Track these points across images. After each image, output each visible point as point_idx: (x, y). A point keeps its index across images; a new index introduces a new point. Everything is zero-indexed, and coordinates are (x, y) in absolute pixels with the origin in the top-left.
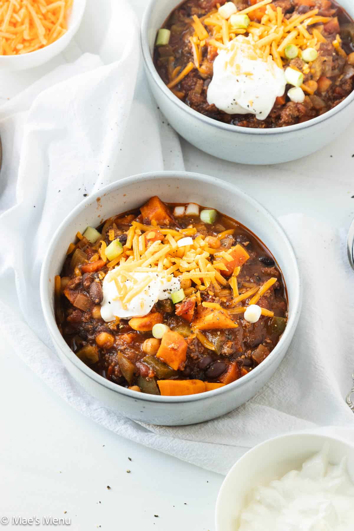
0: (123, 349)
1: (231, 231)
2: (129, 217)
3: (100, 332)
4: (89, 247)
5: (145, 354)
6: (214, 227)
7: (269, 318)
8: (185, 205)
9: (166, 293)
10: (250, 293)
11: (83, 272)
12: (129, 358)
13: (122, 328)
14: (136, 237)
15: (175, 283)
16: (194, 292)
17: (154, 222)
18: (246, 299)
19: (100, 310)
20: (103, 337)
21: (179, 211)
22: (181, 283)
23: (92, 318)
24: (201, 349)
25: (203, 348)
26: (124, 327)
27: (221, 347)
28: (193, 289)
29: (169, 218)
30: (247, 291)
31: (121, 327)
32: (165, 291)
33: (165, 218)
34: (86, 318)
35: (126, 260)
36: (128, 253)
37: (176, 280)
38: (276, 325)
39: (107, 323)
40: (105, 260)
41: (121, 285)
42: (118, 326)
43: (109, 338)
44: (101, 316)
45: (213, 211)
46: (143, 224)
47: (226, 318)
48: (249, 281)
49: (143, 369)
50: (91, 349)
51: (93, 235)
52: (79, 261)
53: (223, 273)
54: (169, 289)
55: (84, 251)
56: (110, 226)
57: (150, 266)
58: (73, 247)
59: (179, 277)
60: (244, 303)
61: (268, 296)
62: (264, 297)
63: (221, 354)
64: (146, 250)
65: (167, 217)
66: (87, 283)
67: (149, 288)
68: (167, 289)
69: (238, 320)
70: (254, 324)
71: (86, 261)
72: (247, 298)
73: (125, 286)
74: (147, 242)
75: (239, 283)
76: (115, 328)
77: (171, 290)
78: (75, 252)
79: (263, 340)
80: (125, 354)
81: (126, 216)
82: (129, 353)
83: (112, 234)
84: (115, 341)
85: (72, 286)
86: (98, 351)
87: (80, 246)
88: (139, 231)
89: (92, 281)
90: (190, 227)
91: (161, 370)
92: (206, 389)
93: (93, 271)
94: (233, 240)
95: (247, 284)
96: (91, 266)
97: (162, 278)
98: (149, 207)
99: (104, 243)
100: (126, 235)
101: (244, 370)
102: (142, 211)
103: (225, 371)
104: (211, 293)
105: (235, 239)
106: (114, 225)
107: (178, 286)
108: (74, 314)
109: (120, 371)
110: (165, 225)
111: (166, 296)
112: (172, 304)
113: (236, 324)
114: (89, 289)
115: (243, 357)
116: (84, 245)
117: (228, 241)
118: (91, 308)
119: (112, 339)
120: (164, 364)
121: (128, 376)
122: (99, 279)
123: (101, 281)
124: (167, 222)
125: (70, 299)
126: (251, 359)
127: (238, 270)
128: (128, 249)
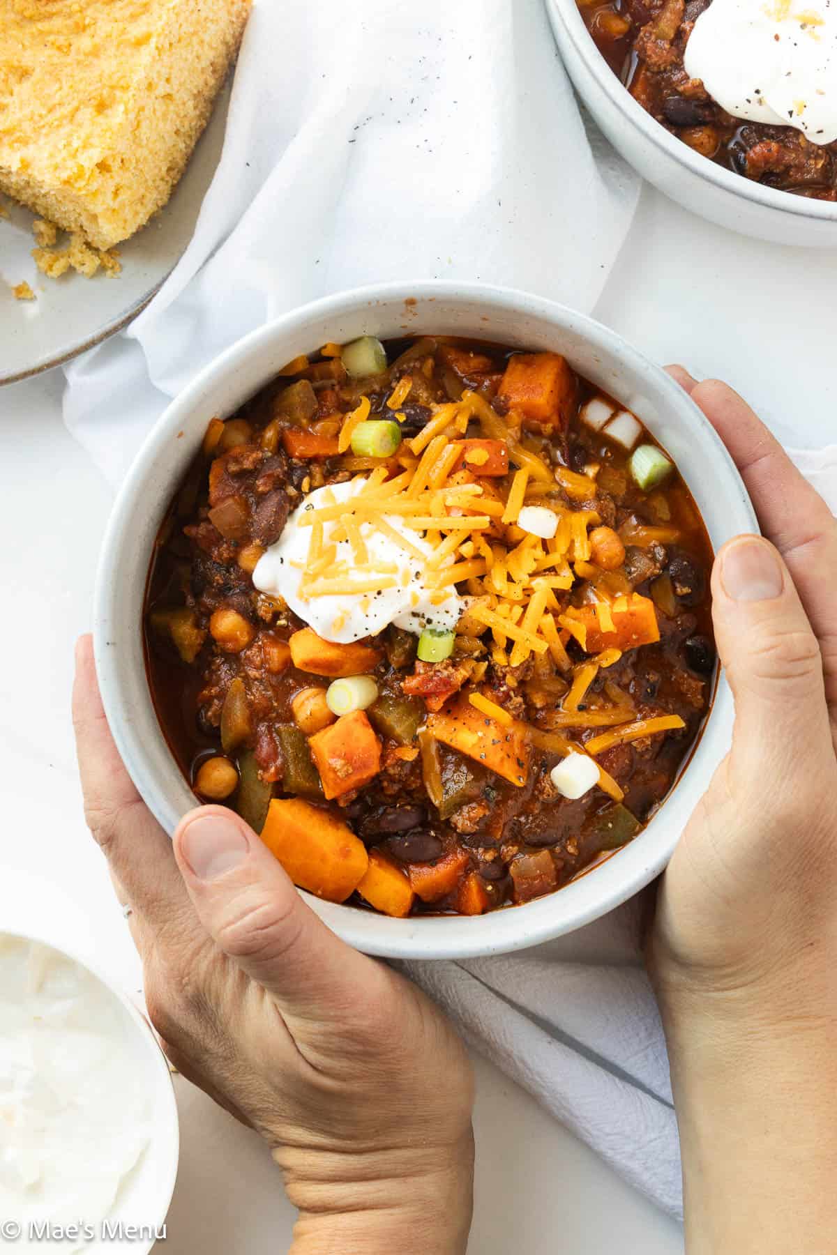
0: (252, 676)
1: (672, 536)
2: (476, 362)
3: (229, 606)
4: (337, 388)
5: (290, 717)
6: (644, 499)
7: (608, 798)
8: (618, 408)
9: (416, 621)
10: (602, 720)
11: (282, 445)
12: (250, 705)
13: (282, 626)
14: (442, 439)
15: (447, 612)
16: (476, 654)
17: (515, 417)
18: (587, 728)
19: (260, 557)
20: (228, 623)
21: (596, 414)
22: (463, 621)
23: (233, 562)
24: (414, 782)
25: (419, 781)
26: (288, 626)
27: (458, 807)
28: (477, 647)
29: (557, 423)
30: (602, 708)
31: (282, 622)
32: (415, 615)
33: (545, 421)
34: (220, 555)
35: (387, 479)
36: (405, 462)
37: (455, 602)
38: (610, 825)
39: (259, 593)
40: (341, 449)
41: (327, 543)
42: (276, 616)
43: (238, 633)
44: (253, 571)
45: (666, 463)
46: (490, 403)
47: (506, 757)
48: (625, 687)
49: (265, 747)
50: (185, 632)
51: (366, 360)
52: (289, 412)
53: (572, 646)
54: (426, 617)
55: (318, 392)
56: (417, 360)
57: (421, 534)
58: (301, 367)
59: (466, 603)
60: (575, 735)
61: (639, 750)
62: (626, 747)
63: (448, 821)
64: (443, 485)
65: (555, 418)
66: (265, 484)
67: (377, 596)
68: (423, 614)
69: (537, 765)
70: (561, 798)
71: (304, 421)
72: (590, 729)
73: (332, 551)
74: (460, 464)
75: (597, 679)
76: (268, 617)
77: (429, 621)
78: (293, 386)
79: (561, 839)
80: (250, 690)
81: (472, 355)
82: (258, 694)
83: (402, 391)
84: (249, 646)
85: (233, 468)
86: (199, 645)
87: (317, 374)
88: (462, 424)
89: (280, 485)
90: (591, 471)
91: (296, 777)
92: (363, 881)
93: (300, 458)
94: (658, 565)
95: (614, 691)
96: (300, 448)
97: (422, 588)
98: (529, 371)
99: (365, 406)
100: (428, 415)
101: (473, 884)
102: (510, 369)
103: (433, 862)
104: (511, 681)
105: (665, 567)
106: (430, 363)
107: (451, 621)
108: (202, 529)
109: (218, 716)
110: (538, 433)
111: (413, 625)
112: (413, 655)
113: (520, 783)
114: (262, 498)
115: (489, 856)
116: (329, 376)
117: (642, 566)
118: (243, 541)
119: (245, 639)
120: (313, 770)
121: (227, 739)
122: (298, 487)
123: (301, 497)
124: (548, 428)
125: (214, 493)
126: (505, 868)
127: (612, 656)
128: (410, 453)
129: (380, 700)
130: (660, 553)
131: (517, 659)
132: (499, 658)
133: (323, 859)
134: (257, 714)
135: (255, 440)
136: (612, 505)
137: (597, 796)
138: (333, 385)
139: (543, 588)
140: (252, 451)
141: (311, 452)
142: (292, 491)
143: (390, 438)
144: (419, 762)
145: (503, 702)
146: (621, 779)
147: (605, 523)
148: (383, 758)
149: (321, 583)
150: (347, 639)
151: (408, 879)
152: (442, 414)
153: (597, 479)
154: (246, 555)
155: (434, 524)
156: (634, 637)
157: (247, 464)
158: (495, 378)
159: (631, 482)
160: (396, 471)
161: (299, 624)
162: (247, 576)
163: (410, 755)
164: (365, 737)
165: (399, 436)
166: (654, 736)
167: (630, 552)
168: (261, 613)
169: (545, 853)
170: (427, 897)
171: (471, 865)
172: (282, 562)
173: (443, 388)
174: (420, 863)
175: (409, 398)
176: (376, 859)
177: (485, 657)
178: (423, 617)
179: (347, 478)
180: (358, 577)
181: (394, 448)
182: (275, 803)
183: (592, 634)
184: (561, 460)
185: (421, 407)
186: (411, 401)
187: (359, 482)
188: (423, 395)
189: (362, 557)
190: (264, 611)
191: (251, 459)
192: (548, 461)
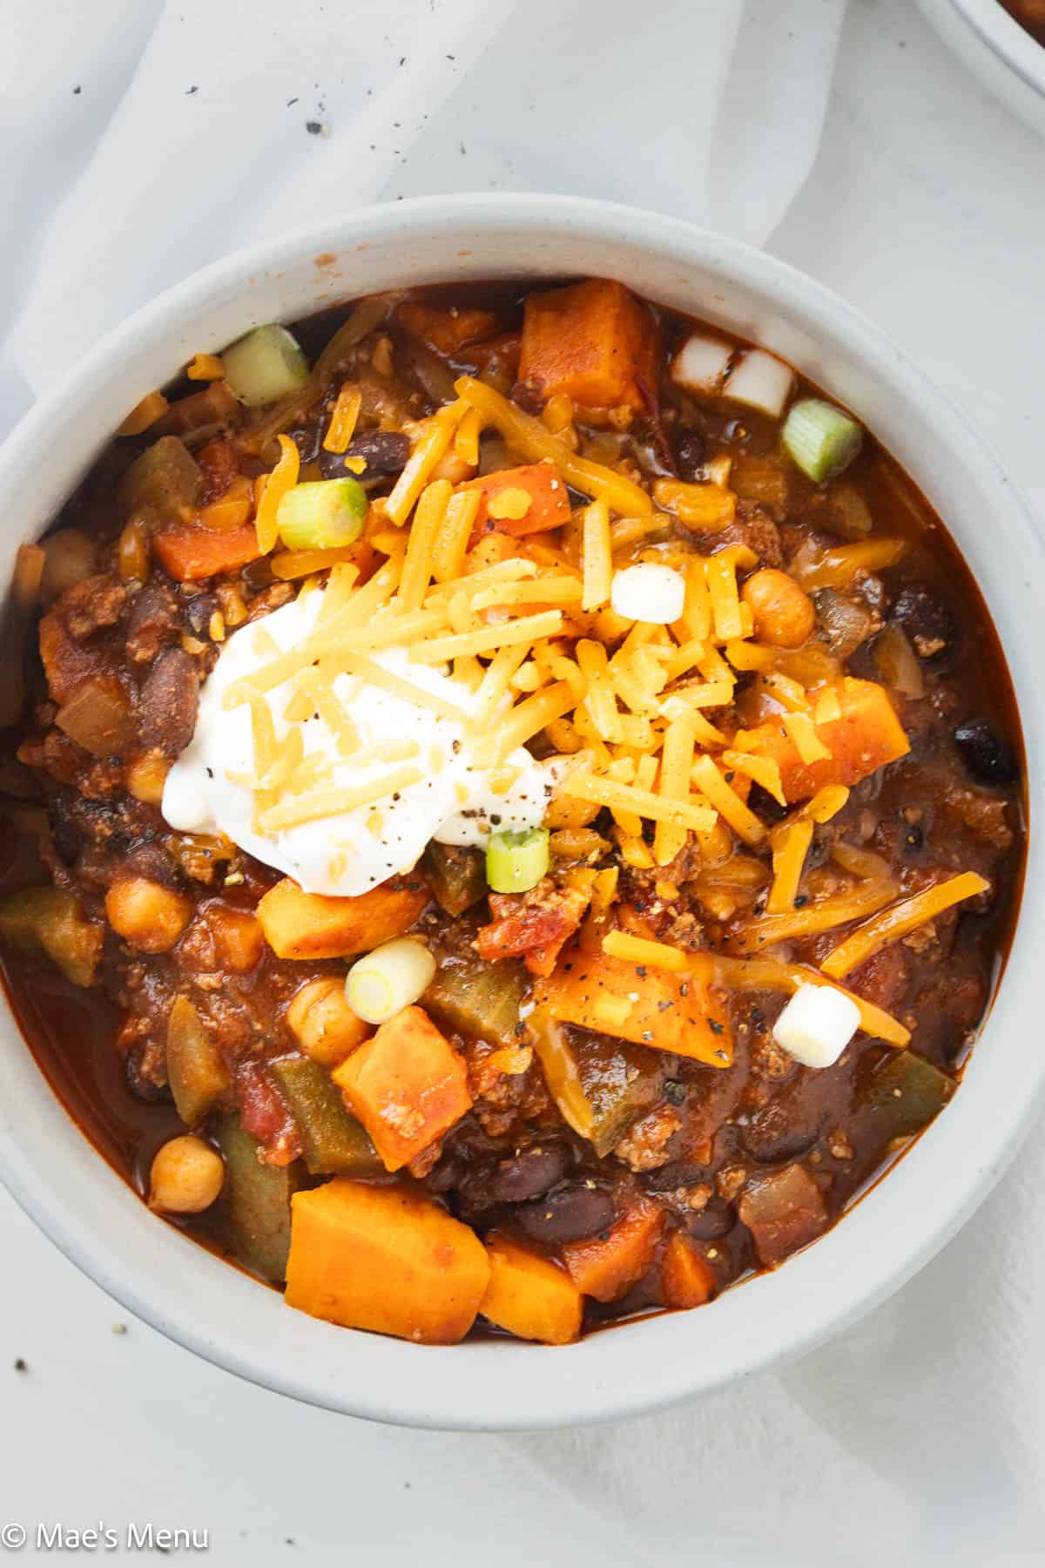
0: (204, 987)
1: (885, 551)
2: (466, 324)
3: (134, 873)
4: (229, 434)
5: (290, 1041)
6: (823, 498)
7: (884, 1047)
8: (739, 347)
9: (472, 823)
10: (840, 914)
11: (154, 564)
12: (214, 1037)
13: (235, 886)
14: (441, 486)
15: (524, 797)
16: (594, 857)
17: (559, 410)
18: (819, 937)
19: (166, 775)
20: (138, 903)
21: (699, 364)
22: (556, 806)
23: (121, 793)
24: (535, 1104)
25: (545, 1099)
26: (246, 883)
27: (625, 1129)
28: (593, 844)
29: (637, 403)
30: (838, 893)
31: (234, 878)
32: (467, 814)
33: (616, 404)
34: (95, 786)
35: (362, 581)
36: (383, 543)
37: (533, 775)
38: (897, 1093)
39: (181, 834)
40: (264, 549)
41: (281, 728)
42: (221, 868)
43: (161, 917)
44: (160, 801)
45: (847, 425)
46: (508, 395)
47: (689, 1025)
48: (871, 845)
49: (258, 1107)
51: (270, 370)
52: (154, 500)
53: (757, 798)
54: (489, 813)
55: (197, 452)
56: (359, 346)
57: (445, 669)
58: (155, 413)
59: (554, 772)
60: (803, 952)
61: (918, 951)
62: (897, 947)
63: (612, 1156)
64: (463, 570)
65: (631, 394)
66: (144, 645)
67: (394, 803)
68: (482, 811)
69: (745, 1021)
70: (801, 1069)
71: (186, 512)
72: (824, 934)
73: (295, 741)
74: (484, 524)
75: (815, 845)
76: (207, 875)
77: (496, 820)
78: (149, 451)
79: (817, 1138)
80: (207, 1011)
81: (455, 314)
82: (221, 1015)
83: (346, 414)
84: (186, 933)
85: (80, 627)
86: (97, 951)
87: (186, 418)
88: (469, 448)
89: (172, 641)
90: (718, 472)
91: (328, 1146)
92: (488, 1295)
93: (196, 580)
94: (876, 614)
95: (852, 857)
96: (193, 562)
97: (469, 769)
98: (565, 323)
99: (290, 455)
100: (403, 448)
101: (682, 1253)
102: (529, 327)
103: (602, 1234)
104: (666, 891)
105: (888, 614)
106: (384, 346)
107: (535, 812)
109: (162, 1069)
110: (608, 427)
111: (467, 834)
112: (480, 887)
113: (725, 1061)
114: (143, 673)
115: (699, 1200)
116: (208, 417)
117: (846, 623)
118: (127, 754)
119: (174, 925)
120: (355, 1125)
121: (187, 1105)
122: (204, 636)
123: (214, 650)
124: (623, 415)
125: (57, 679)
126: (732, 1212)
127: (835, 799)
128: (388, 525)
129: (441, 977)
130: (874, 588)
131: (668, 849)
132: (634, 855)
133: (409, 1276)
134: (228, 1052)
135: (105, 565)
136: (770, 526)
137: (865, 1049)
138: (221, 432)
139: (684, 711)
140: (105, 588)
141: (211, 568)
142: (196, 646)
143: (346, 507)
144: (537, 1068)
145: (661, 930)
146: (897, 1008)
147: (763, 563)
148: (472, 1080)
149: (290, 804)
150: (358, 886)
151: (566, 1272)
152: (427, 438)
153: (732, 483)
154: (141, 776)
155: (464, 645)
156: (866, 757)
157: (105, 616)
158: (505, 349)
159: (794, 473)
160: (372, 564)
161: (268, 876)
162: (153, 809)
163: (518, 1062)
164: (433, 1051)
165: (362, 499)
166: (938, 920)
167: (819, 602)
168: (193, 870)
169: (794, 1171)
170: (606, 1296)
171: (670, 1223)
172: (211, 775)
173: (417, 386)
174: (581, 1240)
175: (362, 423)
176: (502, 1253)
177: (609, 858)
178: (483, 815)
179: (286, 596)
180: (351, 778)
181: (359, 522)
182: (301, 1199)
183: (789, 770)
184: (659, 471)
185: (388, 436)
186: (366, 429)
187: (311, 596)
188: (386, 411)
189: (348, 741)
190: (196, 866)
191: (107, 606)
192: (637, 475)
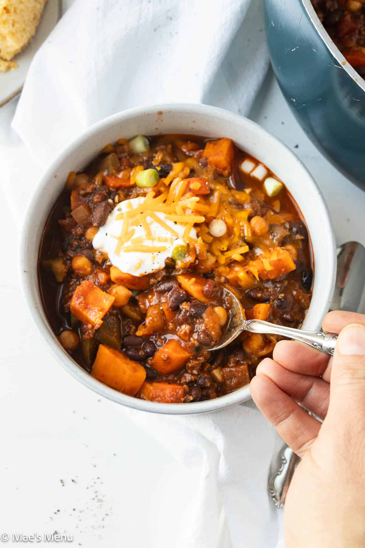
2: (190, 145)
3: (82, 255)
4: (128, 157)
8: (257, 163)
11: (104, 183)
14: (178, 179)
17: (211, 168)
19: (96, 233)
20: (81, 262)
21: (247, 166)
23: (83, 236)
29: (230, 170)
31: (107, 263)
33: (224, 169)
34: (76, 232)
35: (154, 197)
36: (162, 189)
39: (96, 250)
40: (132, 183)
42: (104, 261)
43: (86, 266)
44: (93, 240)
45: (280, 185)
50: (59, 266)
51: (140, 146)
52: (107, 168)
55: (120, 159)
56: (164, 145)
58: (111, 148)
64: (181, 199)
65: (229, 167)
66: (97, 198)
71: (114, 173)
74: (188, 189)
76: (100, 261)
78: (108, 156)
81: (189, 143)
83: (159, 157)
85: (82, 192)
87: (118, 151)
88: (187, 171)
89: (105, 199)
90: (248, 191)
93: (113, 187)
96: (112, 183)
98: (216, 147)
99: (140, 166)
100: (171, 168)
102: (207, 147)
106: (170, 146)
108: (67, 221)
110: (221, 175)
114: (96, 205)
116: (124, 152)
118: (88, 225)
119: (89, 269)
122: (113, 200)
123: (115, 204)
124: (226, 172)
125: (73, 204)
128: (164, 185)
135: (91, 181)
136: (258, 205)
138: (126, 156)
140: (91, 185)
141: (118, 184)
142: (110, 201)
143: (153, 177)
147: (257, 214)
152: (177, 167)
153: (250, 194)
154: (89, 231)
157: (89, 190)
158: (200, 151)
159: (266, 195)
160: (158, 194)
165: (158, 177)
168: (97, 259)
172: (107, 235)
173: (177, 157)
179: (135, 197)
181: (155, 182)
184: (233, 185)
185: (167, 165)
186: (163, 162)
187: (141, 198)
188: (168, 159)
191: (90, 188)
192: (227, 187)
